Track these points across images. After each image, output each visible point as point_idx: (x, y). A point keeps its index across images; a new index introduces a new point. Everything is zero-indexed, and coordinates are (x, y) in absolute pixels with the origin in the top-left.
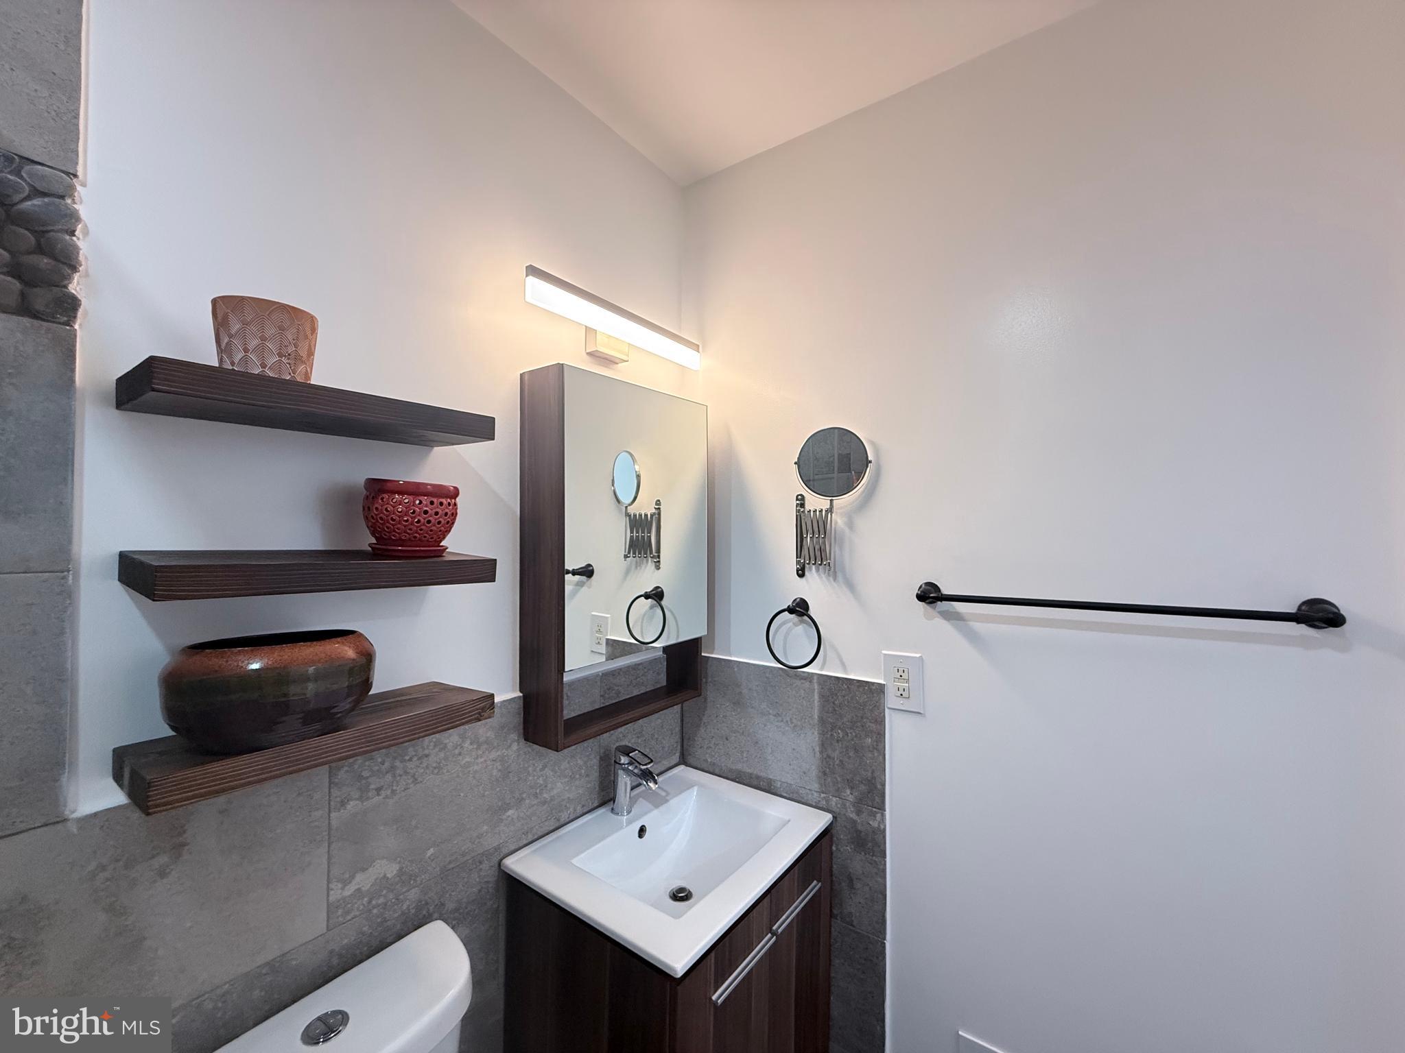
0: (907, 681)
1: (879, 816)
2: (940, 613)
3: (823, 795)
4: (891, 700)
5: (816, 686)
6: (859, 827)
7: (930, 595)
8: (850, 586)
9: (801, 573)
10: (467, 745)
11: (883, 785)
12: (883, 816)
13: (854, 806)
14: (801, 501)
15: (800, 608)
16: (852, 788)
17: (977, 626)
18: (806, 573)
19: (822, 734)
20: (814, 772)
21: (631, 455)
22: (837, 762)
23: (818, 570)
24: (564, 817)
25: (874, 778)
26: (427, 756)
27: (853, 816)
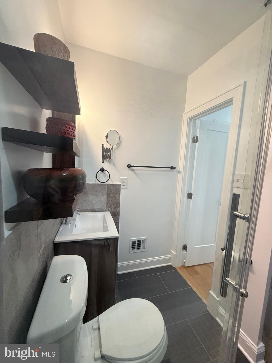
0: (125, 182)
1: (118, 209)
2: (131, 170)
3: (107, 208)
4: (122, 187)
5: (106, 186)
6: (115, 212)
7: (129, 166)
8: (114, 165)
9: (103, 162)
11: (120, 203)
12: (119, 208)
13: (114, 208)
14: (103, 145)
15: (102, 170)
16: (113, 205)
17: (136, 171)
18: (104, 162)
19: (108, 196)
20: (105, 204)
22: (111, 201)
23: (107, 161)
25: (118, 202)
27: (114, 210)
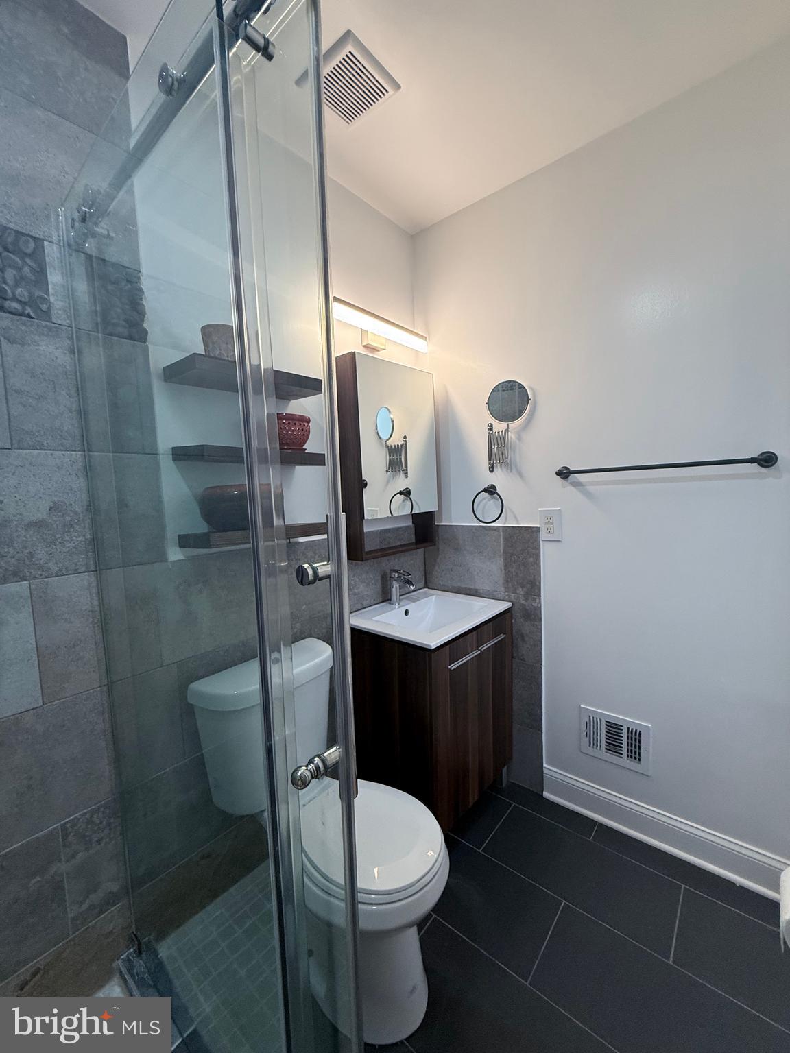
0: (552, 524)
1: (537, 600)
2: (571, 483)
3: (507, 593)
4: (543, 535)
5: (501, 533)
6: (527, 608)
7: (564, 473)
8: (520, 474)
9: (491, 469)
10: (317, 557)
11: (540, 583)
12: (540, 599)
13: (524, 597)
14: (491, 427)
15: (491, 490)
16: (522, 587)
17: (591, 488)
18: (495, 469)
19: (505, 559)
20: (501, 581)
21: (388, 409)
22: (514, 574)
23: (501, 467)
24: (365, 603)
25: (534, 579)
26: (299, 559)
27: (523, 602)
